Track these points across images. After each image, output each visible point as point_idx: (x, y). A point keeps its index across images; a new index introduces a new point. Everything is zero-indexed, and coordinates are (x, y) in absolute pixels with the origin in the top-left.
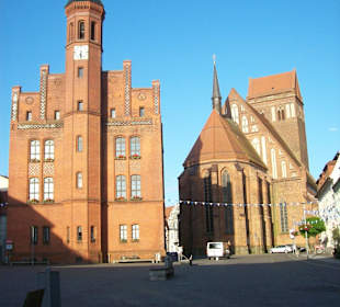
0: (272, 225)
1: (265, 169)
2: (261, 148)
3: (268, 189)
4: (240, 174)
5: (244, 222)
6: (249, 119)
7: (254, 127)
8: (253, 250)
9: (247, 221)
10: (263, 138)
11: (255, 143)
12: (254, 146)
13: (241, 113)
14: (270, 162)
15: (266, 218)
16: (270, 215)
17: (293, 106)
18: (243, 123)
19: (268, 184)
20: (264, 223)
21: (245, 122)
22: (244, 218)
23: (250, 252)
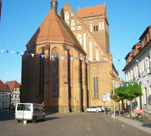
0: (88, 92)
1: (85, 54)
2: (83, 41)
3: (86, 67)
4: (66, 52)
5: (67, 88)
6: (76, 22)
7: (79, 27)
8: (73, 109)
9: (70, 88)
10: (84, 35)
11: (79, 37)
12: (78, 39)
13: (71, 18)
14: (88, 50)
15: (84, 87)
16: (87, 85)
17: (103, 23)
18: (72, 24)
19: (86, 64)
20: (82, 90)
21: (73, 24)
22: (67, 85)
23: (71, 111)
